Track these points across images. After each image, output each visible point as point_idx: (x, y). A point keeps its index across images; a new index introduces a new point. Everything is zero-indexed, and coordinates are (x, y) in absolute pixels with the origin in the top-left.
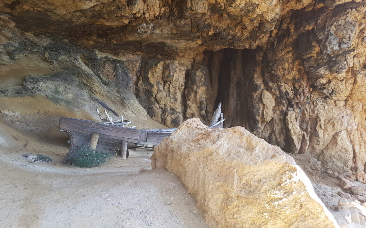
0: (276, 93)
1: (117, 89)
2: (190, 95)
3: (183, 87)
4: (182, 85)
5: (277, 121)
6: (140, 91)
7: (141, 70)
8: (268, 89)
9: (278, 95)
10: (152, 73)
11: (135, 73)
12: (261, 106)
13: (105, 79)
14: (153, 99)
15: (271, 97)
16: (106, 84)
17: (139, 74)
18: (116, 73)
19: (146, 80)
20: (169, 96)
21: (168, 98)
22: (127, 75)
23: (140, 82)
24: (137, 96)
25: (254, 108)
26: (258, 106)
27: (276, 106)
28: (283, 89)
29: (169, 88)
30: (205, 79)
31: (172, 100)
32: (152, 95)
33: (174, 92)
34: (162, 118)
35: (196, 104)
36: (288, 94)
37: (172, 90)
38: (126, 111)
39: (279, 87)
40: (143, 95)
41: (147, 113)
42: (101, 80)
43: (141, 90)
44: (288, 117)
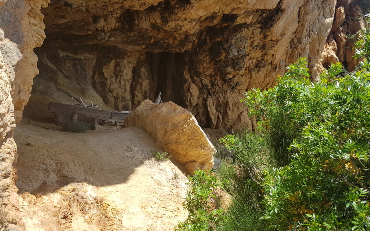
0: (199, 85)
1: (77, 82)
2: (137, 86)
3: (131, 80)
4: (130, 78)
5: (201, 106)
6: (96, 83)
7: (97, 66)
8: (194, 82)
9: (201, 86)
10: (106, 69)
11: (91, 69)
12: (189, 94)
13: (66, 73)
14: (107, 90)
15: (196, 87)
16: (67, 77)
17: (94, 70)
18: (75, 69)
19: (101, 74)
20: (121, 87)
21: (119, 89)
22: (85, 70)
23: (96, 76)
24: (94, 87)
25: (185, 96)
26: (187, 94)
27: (199, 94)
28: (203, 81)
29: (120, 81)
30: (148, 74)
31: (123, 90)
32: (106, 86)
33: (125, 84)
34: (115, 105)
35: (142, 93)
36: (208, 85)
37: (123, 82)
38: (86, 99)
39: (201, 81)
40: (99, 86)
41: (103, 101)
42: (63, 74)
43: (97, 82)
44: (208, 102)
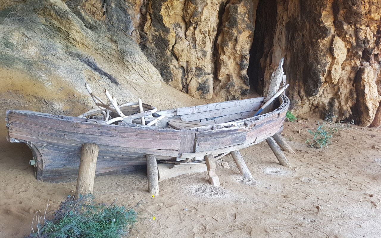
0: (351, 40)
1: (110, 36)
2: (227, 45)
3: (216, 33)
4: (214, 28)
5: (345, 82)
6: (147, 40)
7: (148, 4)
8: (341, 33)
9: (355, 44)
10: (166, 8)
11: (138, 8)
13: (89, 18)
14: (168, 53)
15: (344, 46)
16: (91, 27)
17: (144, 10)
18: (107, 9)
19: (158, 20)
20: (195, 48)
21: (193, 51)
22: (125, 11)
23: (148, 24)
24: (143, 47)
26: (325, 60)
27: (347, 60)
28: (362, 34)
29: (194, 34)
30: (249, 18)
31: (200, 54)
32: (167, 46)
33: (203, 40)
35: (235, 59)
36: (368, 42)
37: (199, 37)
38: (128, 74)
39: (357, 31)
40: (153, 45)
41: (160, 77)
42: (83, 20)
43: (150, 38)
44: (365, 76)
